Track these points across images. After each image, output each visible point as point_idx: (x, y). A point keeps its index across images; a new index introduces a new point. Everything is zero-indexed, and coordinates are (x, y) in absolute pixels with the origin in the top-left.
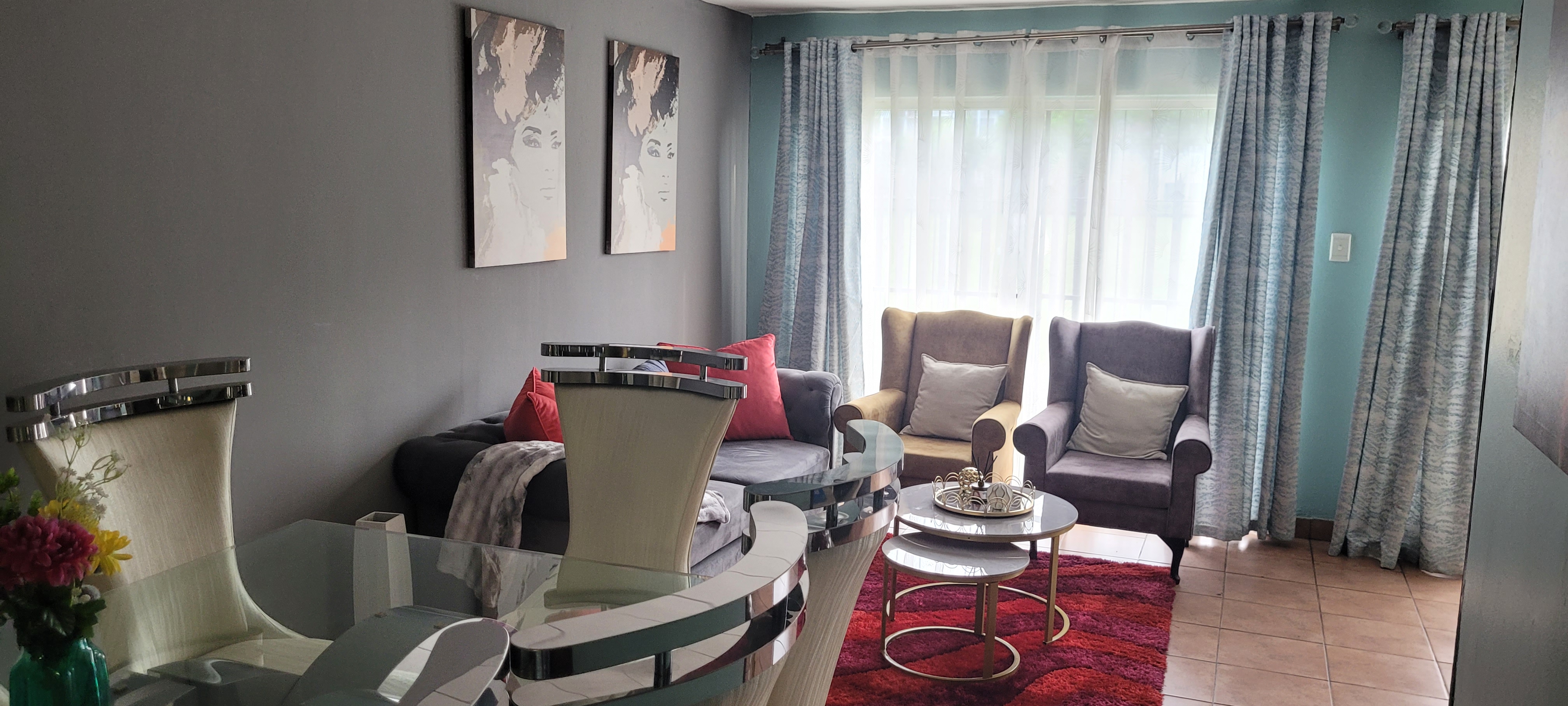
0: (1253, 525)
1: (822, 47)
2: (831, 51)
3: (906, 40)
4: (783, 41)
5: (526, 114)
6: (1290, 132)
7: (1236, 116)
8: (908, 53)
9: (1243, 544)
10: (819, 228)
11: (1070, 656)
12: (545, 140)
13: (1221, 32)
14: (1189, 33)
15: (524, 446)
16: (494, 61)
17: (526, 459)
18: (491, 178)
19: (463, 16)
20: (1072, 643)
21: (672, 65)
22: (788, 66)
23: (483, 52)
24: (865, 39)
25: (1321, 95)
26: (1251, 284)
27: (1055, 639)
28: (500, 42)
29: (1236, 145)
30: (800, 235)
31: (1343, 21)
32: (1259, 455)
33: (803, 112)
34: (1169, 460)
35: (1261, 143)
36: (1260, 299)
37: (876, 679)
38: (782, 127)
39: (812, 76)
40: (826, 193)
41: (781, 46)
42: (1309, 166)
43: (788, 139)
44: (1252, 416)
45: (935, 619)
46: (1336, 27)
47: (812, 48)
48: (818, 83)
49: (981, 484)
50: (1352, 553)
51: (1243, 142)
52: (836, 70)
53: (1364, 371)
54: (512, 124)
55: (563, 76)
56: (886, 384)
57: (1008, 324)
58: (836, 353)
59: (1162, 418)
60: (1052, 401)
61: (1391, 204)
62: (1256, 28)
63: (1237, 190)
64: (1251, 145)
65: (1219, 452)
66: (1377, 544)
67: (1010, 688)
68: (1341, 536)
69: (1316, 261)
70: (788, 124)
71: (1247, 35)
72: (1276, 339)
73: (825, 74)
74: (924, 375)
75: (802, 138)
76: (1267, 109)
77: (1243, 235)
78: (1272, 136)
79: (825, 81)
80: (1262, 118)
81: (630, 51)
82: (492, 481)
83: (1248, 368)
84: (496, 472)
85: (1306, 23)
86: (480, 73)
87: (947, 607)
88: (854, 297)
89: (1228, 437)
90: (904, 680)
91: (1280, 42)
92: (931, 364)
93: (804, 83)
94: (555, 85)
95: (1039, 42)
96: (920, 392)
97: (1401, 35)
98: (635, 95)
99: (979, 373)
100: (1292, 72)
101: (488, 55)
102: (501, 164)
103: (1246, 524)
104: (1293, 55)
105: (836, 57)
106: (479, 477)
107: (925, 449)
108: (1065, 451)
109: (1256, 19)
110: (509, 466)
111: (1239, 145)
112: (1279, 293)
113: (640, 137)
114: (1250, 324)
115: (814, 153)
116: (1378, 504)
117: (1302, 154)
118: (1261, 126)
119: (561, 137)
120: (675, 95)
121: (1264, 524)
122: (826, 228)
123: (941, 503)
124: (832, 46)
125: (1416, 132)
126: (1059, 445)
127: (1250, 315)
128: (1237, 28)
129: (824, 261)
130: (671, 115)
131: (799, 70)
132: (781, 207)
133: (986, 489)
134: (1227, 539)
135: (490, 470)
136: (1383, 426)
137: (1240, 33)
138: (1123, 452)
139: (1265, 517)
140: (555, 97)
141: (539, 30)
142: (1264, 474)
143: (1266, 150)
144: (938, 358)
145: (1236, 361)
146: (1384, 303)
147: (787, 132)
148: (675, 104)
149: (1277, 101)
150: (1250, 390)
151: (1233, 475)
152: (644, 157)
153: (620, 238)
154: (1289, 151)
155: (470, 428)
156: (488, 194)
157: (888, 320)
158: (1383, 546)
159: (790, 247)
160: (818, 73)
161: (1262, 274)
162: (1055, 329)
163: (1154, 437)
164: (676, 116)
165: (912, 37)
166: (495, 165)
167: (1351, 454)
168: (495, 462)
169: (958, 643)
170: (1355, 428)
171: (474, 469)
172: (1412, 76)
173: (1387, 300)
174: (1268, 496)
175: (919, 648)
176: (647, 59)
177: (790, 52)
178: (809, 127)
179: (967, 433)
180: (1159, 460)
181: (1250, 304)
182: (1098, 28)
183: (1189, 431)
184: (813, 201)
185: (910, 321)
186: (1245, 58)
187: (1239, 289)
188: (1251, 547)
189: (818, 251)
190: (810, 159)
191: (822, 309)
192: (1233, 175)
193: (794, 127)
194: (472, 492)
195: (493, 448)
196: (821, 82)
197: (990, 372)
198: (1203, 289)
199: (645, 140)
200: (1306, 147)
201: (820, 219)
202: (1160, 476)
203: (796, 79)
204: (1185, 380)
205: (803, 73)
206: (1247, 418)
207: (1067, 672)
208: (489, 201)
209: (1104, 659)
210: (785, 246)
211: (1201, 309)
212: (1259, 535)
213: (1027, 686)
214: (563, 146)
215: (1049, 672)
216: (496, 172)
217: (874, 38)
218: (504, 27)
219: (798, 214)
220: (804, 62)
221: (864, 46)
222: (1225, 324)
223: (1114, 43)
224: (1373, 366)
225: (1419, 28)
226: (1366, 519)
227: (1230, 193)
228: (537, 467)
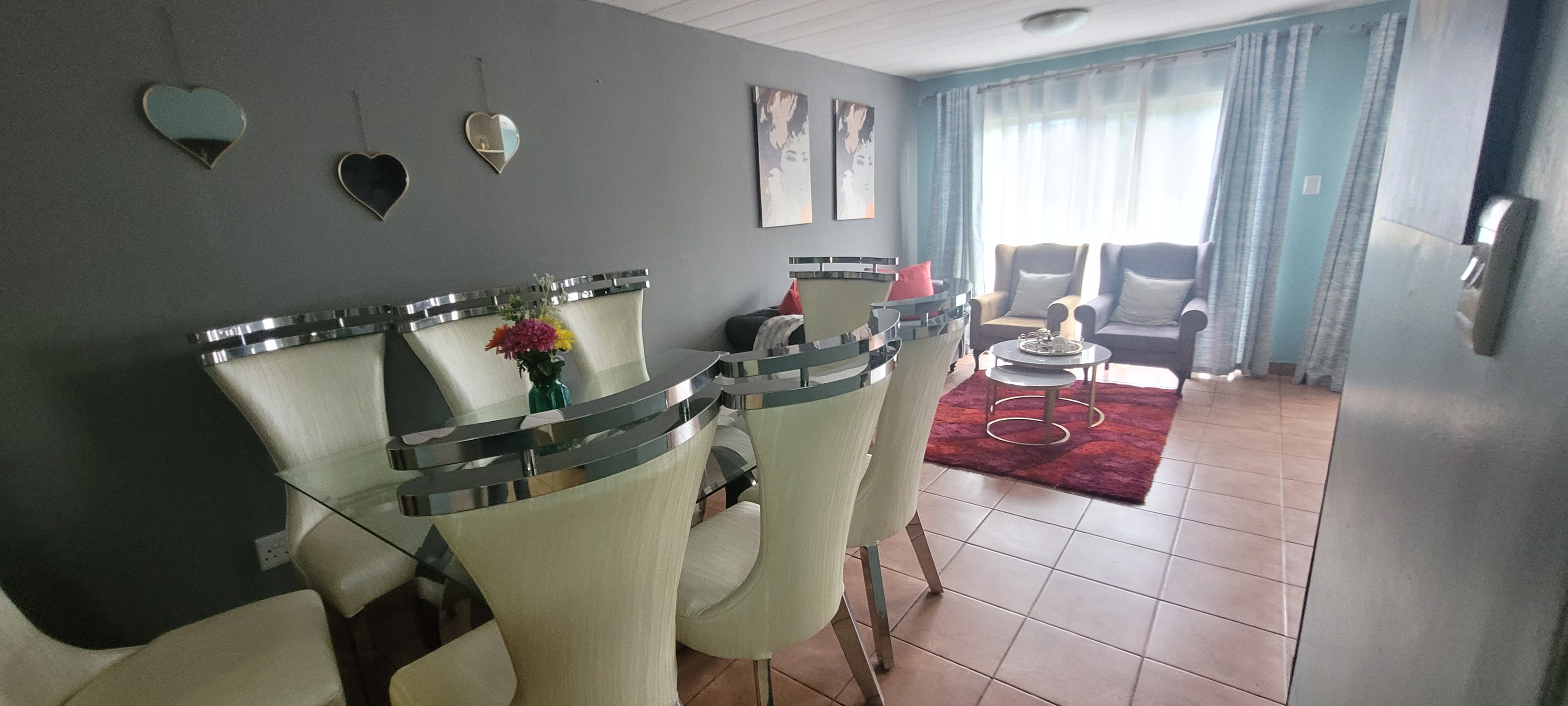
0: (1238, 366)
1: (959, 93)
2: (965, 94)
3: (1012, 82)
4: (936, 93)
5: (788, 143)
6: (1276, 110)
7: (1236, 104)
8: (1013, 90)
9: (1231, 377)
10: (958, 201)
11: (1102, 435)
12: (799, 157)
13: (1227, 48)
14: (1204, 52)
15: (787, 317)
16: (769, 115)
17: (788, 324)
18: (770, 179)
19: (752, 91)
20: (1105, 428)
21: (870, 112)
22: (939, 107)
23: (763, 110)
24: (986, 85)
25: (1301, 82)
26: (1243, 214)
27: (1093, 426)
28: (772, 104)
29: (1235, 122)
30: (947, 206)
31: (1322, 28)
32: (1244, 323)
33: (948, 133)
34: (1177, 326)
35: (1254, 120)
36: (1249, 222)
37: (981, 443)
38: (936, 144)
39: (953, 111)
40: (962, 180)
41: (935, 96)
42: (1290, 131)
43: (939, 151)
44: (1240, 298)
45: (1019, 414)
46: (1316, 33)
47: (954, 94)
48: (957, 116)
49: (1049, 337)
50: (1309, 382)
51: (1241, 120)
52: (968, 105)
53: (1325, 265)
54: (780, 149)
55: (808, 122)
56: (997, 288)
57: (1073, 250)
58: (968, 272)
59: (1174, 300)
60: (1101, 293)
61: (1353, 151)
62: (1253, 42)
63: (1234, 153)
64: (1246, 122)
65: (1215, 320)
66: (1329, 377)
67: (1061, 450)
68: (1302, 373)
69: (1292, 195)
70: (939, 141)
71: (1246, 48)
72: (1260, 248)
73: (961, 109)
74: (1020, 282)
75: (948, 149)
76: (1260, 96)
77: (1238, 181)
78: (1262, 113)
79: (961, 113)
80: (1255, 102)
81: (845, 106)
82: (772, 334)
83: (1238, 267)
84: (774, 331)
85: (1292, 33)
86: (761, 122)
87: (1028, 408)
88: (979, 240)
89: (1223, 311)
90: (997, 444)
91: (1271, 49)
92: (1024, 275)
93: (948, 116)
94: (803, 127)
95: (1099, 72)
96: (1017, 292)
97: (1369, 32)
98: (849, 131)
99: (1054, 279)
100: (1280, 68)
101: (766, 111)
102: (775, 171)
103: (1233, 365)
104: (1281, 57)
105: (968, 98)
106: (765, 334)
107: (1019, 323)
108: (1108, 322)
109: (1254, 35)
110: (780, 327)
111: (1237, 121)
112: (1263, 218)
113: (853, 154)
114: (1241, 240)
115: (955, 157)
116: (1331, 352)
117: (1285, 123)
118: (1255, 108)
119: (808, 156)
120: (872, 129)
121: (1246, 365)
122: (961, 200)
123: (1024, 349)
124: (965, 92)
125: (1376, 99)
126: (1104, 319)
127: (1242, 232)
128: (1239, 44)
129: (961, 219)
130: (870, 141)
131: (945, 109)
132: (936, 191)
133: (1051, 341)
134: (1219, 374)
135: (770, 330)
136: (1338, 301)
137: (1241, 47)
138: (1147, 321)
139: (1248, 360)
140: (804, 133)
141: (793, 96)
142: (1248, 334)
143: (1257, 123)
144: (1029, 271)
145: (1229, 263)
146: (1343, 218)
147: (939, 146)
148: (872, 135)
149: (1267, 90)
150: (1239, 281)
151: (1224, 335)
152: (855, 165)
153: (842, 211)
154: (1275, 122)
155: (763, 311)
156: (768, 187)
157: (1000, 251)
158: (1333, 378)
159: (941, 213)
160: (957, 109)
161: (1251, 206)
162: (1105, 251)
163: (1169, 311)
164: (873, 142)
165: (1016, 80)
166: (771, 172)
167: (1313, 320)
168: (773, 325)
169: (1033, 426)
170: (1316, 302)
171: (762, 329)
172: (1375, 59)
173: (1346, 217)
174: (1250, 348)
175: (1008, 428)
176: (856, 109)
177: (940, 99)
178: (952, 142)
179: (1045, 313)
180: (1172, 325)
181: (1242, 226)
182: (1140, 57)
183: (1193, 306)
184: (954, 186)
185: (1013, 251)
186: (1244, 63)
187: (1234, 217)
188: (1236, 379)
189: (957, 214)
190: (952, 161)
191: (960, 247)
192: (1232, 142)
193: (943, 143)
194: (763, 341)
195: (771, 319)
196: (959, 114)
197: (1062, 278)
198: (1208, 219)
199: (855, 155)
200: (1288, 119)
201: (958, 195)
202: (1173, 334)
203: (944, 115)
204: (1192, 275)
205: (948, 110)
206: (1237, 299)
207: (1100, 443)
208: (769, 191)
209: (1125, 437)
210: (938, 213)
211: (1206, 231)
212: (1243, 373)
213: (1073, 449)
214: (809, 161)
215: (1088, 442)
216: (772, 175)
217: (992, 84)
218: (774, 96)
219: (945, 195)
220: (948, 104)
221: (985, 89)
222: (1223, 241)
223: (1150, 66)
224: (1332, 261)
225: (1384, 24)
226: (1322, 361)
227: (1230, 155)
228: (794, 327)
